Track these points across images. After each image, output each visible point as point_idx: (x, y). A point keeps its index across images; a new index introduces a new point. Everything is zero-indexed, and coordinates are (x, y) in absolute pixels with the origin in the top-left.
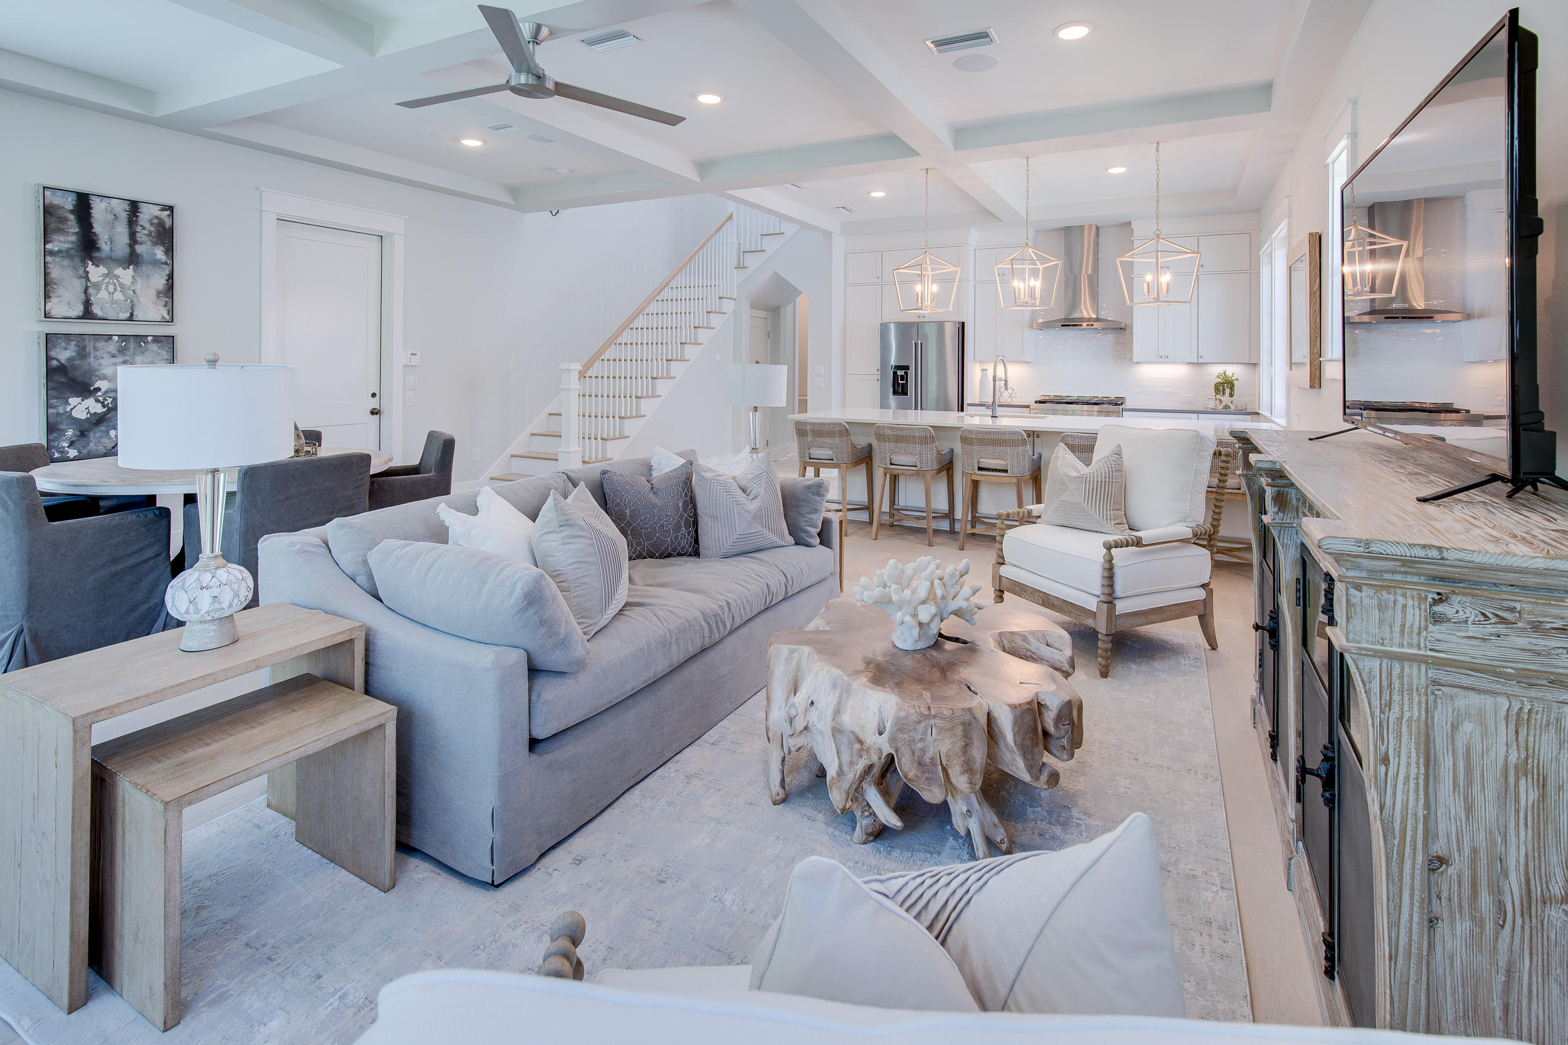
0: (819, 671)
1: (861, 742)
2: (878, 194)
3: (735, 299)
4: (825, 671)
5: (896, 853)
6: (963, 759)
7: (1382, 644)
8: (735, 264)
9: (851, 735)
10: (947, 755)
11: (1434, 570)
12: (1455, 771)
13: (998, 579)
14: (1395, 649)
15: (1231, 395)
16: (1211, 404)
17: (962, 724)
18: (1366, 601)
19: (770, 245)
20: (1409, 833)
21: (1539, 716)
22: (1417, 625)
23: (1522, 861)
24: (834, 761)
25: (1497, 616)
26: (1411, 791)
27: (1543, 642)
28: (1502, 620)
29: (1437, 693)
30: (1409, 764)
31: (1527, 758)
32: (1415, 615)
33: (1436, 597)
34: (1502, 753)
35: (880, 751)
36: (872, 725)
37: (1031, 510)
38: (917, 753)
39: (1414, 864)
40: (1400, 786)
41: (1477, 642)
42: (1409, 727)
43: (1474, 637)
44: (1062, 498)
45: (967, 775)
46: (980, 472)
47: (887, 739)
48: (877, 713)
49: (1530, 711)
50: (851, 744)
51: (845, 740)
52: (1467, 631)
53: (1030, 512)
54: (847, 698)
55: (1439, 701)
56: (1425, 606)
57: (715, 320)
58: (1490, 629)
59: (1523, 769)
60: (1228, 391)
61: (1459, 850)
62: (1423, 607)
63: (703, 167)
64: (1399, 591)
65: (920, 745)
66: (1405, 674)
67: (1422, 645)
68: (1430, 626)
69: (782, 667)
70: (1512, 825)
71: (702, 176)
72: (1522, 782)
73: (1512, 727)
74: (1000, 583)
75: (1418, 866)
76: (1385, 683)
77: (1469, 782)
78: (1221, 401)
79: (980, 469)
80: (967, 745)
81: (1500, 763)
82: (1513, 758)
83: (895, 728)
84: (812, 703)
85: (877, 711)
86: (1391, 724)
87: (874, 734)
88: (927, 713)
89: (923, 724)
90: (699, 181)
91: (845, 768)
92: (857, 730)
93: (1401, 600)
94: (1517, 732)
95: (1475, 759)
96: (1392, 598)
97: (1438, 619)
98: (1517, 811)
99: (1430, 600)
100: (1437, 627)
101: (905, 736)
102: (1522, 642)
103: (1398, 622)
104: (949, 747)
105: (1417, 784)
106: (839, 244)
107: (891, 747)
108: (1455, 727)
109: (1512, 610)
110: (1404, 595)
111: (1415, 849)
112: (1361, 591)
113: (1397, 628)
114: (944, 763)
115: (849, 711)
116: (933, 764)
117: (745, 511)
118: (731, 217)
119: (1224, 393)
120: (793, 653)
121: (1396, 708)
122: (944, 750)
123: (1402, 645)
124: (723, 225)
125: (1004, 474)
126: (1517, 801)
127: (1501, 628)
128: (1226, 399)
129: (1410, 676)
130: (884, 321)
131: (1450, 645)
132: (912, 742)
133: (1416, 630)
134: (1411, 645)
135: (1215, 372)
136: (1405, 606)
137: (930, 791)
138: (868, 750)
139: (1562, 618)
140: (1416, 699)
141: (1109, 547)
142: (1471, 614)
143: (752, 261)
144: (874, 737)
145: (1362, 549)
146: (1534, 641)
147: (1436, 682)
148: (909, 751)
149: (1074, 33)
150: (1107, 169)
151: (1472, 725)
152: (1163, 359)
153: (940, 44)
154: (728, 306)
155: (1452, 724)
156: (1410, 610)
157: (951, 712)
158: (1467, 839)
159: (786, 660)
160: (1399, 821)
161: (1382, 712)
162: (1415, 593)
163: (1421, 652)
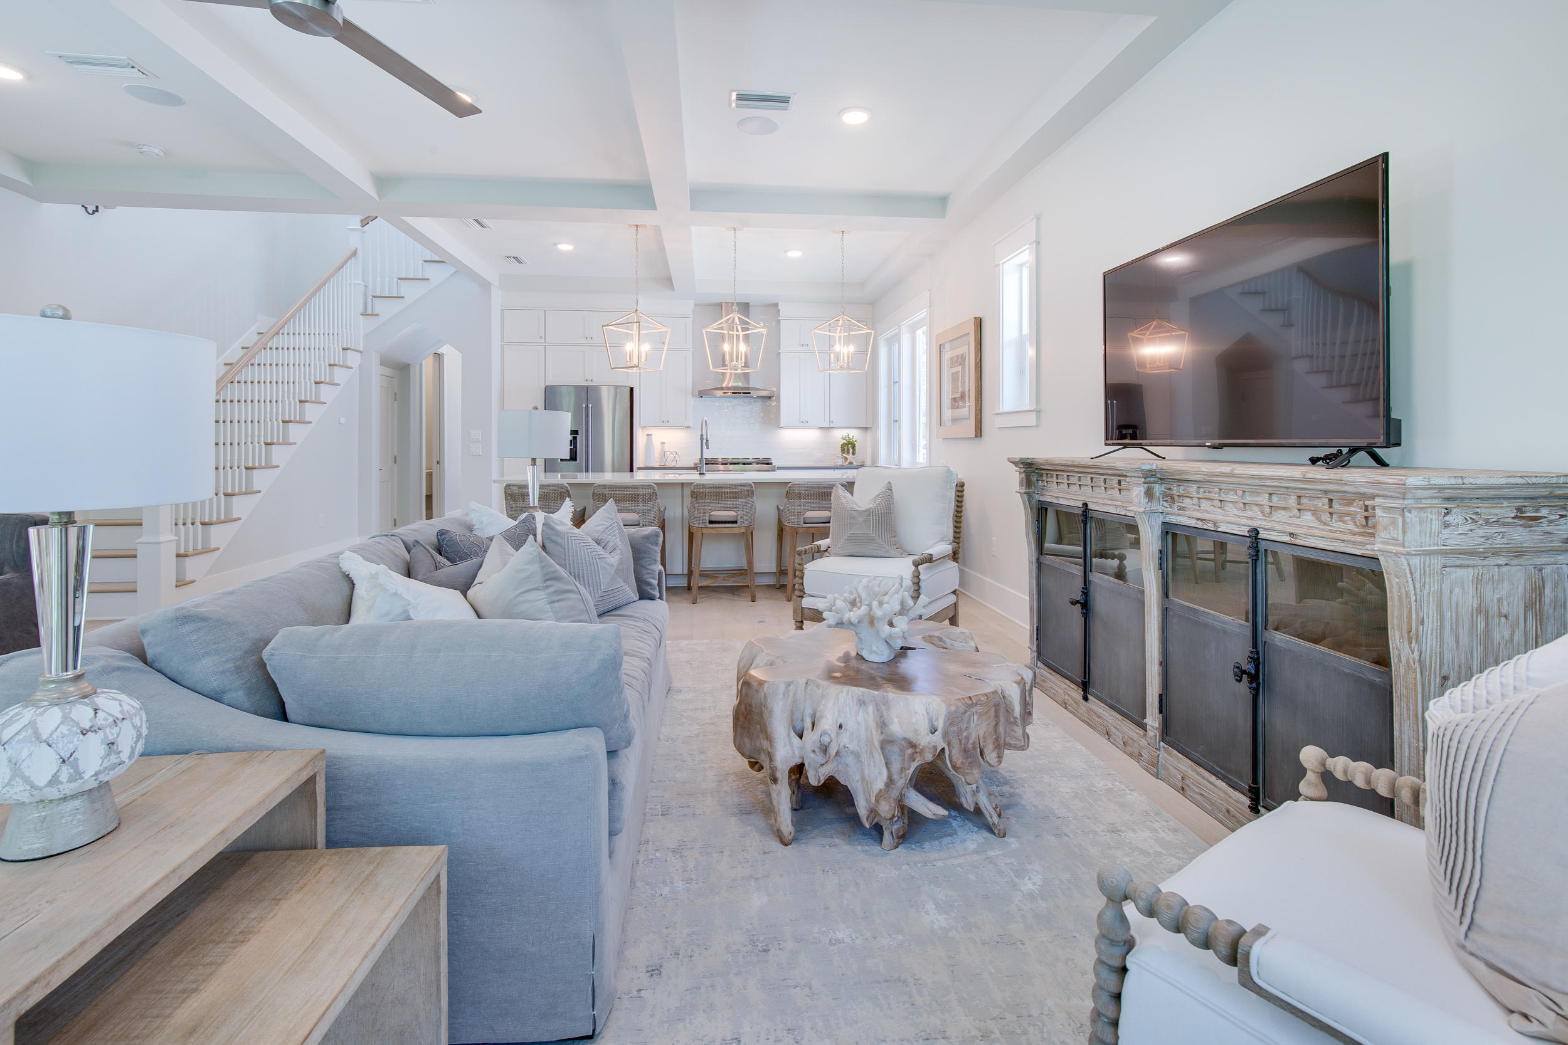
0: (838, 695)
1: (913, 746)
2: (565, 247)
3: (361, 352)
4: (845, 693)
5: (927, 845)
6: (994, 737)
7: (1421, 547)
8: (361, 309)
9: (903, 743)
10: (984, 738)
11: (1450, 493)
12: (1451, 620)
13: (799, 612)
14: (1427, 548)
15: (854, 454)
16: (840, 462)
17: (995, 706)
18: (1414, 519)
19: (412, 292)
20: (1433, 665)
21: (1485, 576)
22: (1437, 531)
23: (1479, 666)
24: (880, 773)
25: (1471, 518)
26: (1434, 638)
27: (1489, 531)
28: (1474, 521)
29: (1444, 572)
30: (1433, 621)
31: (1481, 603)
32: (1436, 525)
33: (1446, 511)
34: (1471, 603)
35: (935, 748)
36: (924, 727)
37: (820, 545)
38: (963, 742)
39: (1435, 684)
40: (1429, 634)
41: (1463, 536)
42: (1433, 597)
43: (1461, 534)
44: (852, 531)
45: (996, 750)
46: (711, 525)
47: (941, 736)
48: (926, 714)
49: (1482, 574)
50: (902, 751)
51: (896, 749)
52: (1458, 531)
53: (819, 547)
54: (888, 709)
55: (1444, 577)
56: (1441, 518)
57: (340, 375)
58: (1468, 527)
59: (1479, 610)
60: (851, 450)
61: (1453, 669)
62: (1440, 519)
63: (384, 182)
64: (1429, 510)
65: (965, 734)
66: (1432, 563)
67: (1439, 543)
68: (1443, 530)
69: (781, 703)
70: (1475, 646)
71: (381, 192)
72: (1479, 618)
73: (1475, 586)
74: (802, 614)
75: (1437, 686)
76: (1422, 572)
77: (1457, 625)
78: (846, 459)
79: (711, 522)
80: (997, 724)
81: (1470, 608)
82: (1475, 605)
83: (948, 723)
84: (841, 727)
85: (925, 713)
86: (1425, 597)
87: (928, 734)
88: (970, 702)
89: (968, 713)
90: (375, 196)
91: (895, 777)
92: (910, 736)
93: (1429, 515)
94: (1477, 588)
95: (1459, 610)
96: (1425, 515)
97: (1446, 525)
98: (1477, 636)
99: (1443, 513)
100: (1446, 530)
101: (955, 728)
102: (1481, 532)
103: (1428, 531)
104: (985, 729)
105: (1437, 633)
106: (497, 298)
107: (944, 742)
108: (1451, 592)
109: (1477, 513)
110: (1431, 513)
111: (1435, 675)
112: (1411, 513)
113: (1428, 535)
114: (982, 744)
115: (896, 720)
116: (974, 748)
117: (608, 565)
118: (355, 253)
119: (848, 452)
120: (789, 685)
121: (1427, 587)
122: (981, 733)
123: (1430, 546)
124: (346, 262)
125: (735, 525)
126: (1477, 630)
127: (1473, 526)
128: (850, 457)
129: (1434, 564)
130: (549, 383)
131: (1452, 540)
132: (960, 731)
133: (1436, 534)
134: (1434, 545)
135: (839, 435)
136: (1431, 519)
137: (972, 773)
138: (922, 752)
139: (1497, 515)
140: (1436, 578)
141: (916, 564)
142: (1460, 520)
143: (387, 310)
144: (928, 738)
145: (1426, 483)
146: (1485, 531)
147: (1445, 566)
148: (958, 741)
149: (855, 118)
150: (786, 252)
151: (1458, 589)
152: (804, 424)
153: (743, 98)
154: (353, 359)
155: (1450, 591)
156: (1434, 522)
157: (986, 697)
158: (1456, 660)
159: (784, 695)
160: (1428, 660)
161: (1421, 591)
162: (1436, 510)
163: (1439, 548)
